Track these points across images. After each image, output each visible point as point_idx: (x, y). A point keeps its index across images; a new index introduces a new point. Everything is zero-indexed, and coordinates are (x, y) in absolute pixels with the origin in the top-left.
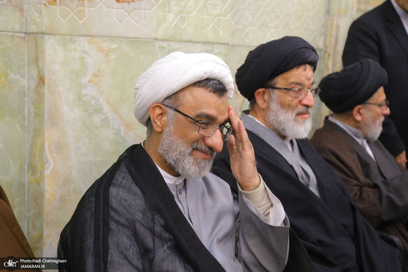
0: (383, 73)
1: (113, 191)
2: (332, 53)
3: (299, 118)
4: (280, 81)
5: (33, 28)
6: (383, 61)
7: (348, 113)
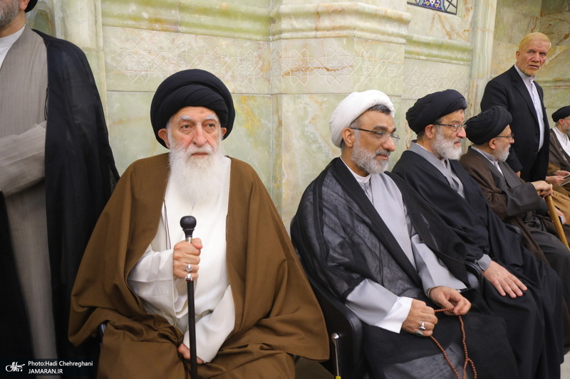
0: (509, 115)
1: (324, 189)
2: (473, 104)
3: (456, 146)
4: (445, 120)
5: (276, 91)
6: (510, 108)
7: (486, 144)
